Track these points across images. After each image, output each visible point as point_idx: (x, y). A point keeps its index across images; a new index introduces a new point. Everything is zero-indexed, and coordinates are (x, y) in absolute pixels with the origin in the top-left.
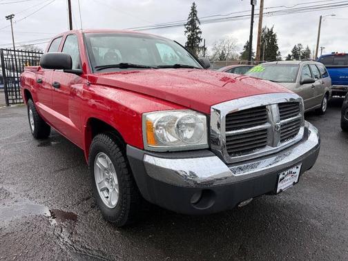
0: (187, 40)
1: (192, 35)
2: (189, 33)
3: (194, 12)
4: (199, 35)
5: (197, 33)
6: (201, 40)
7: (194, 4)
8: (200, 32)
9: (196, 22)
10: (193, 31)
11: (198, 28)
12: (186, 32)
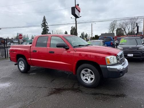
0: (42, 30)
1: (45, 28)
2: (43, 28)
3: (44, 20)
4: (48, 29)
5: (47, 28)
6: (49, 30)
7: (44, 16)
8: (48, 27)
9: (46, 23)
10: (45, 27)
11: (47, 26)
12: (42, 27)
